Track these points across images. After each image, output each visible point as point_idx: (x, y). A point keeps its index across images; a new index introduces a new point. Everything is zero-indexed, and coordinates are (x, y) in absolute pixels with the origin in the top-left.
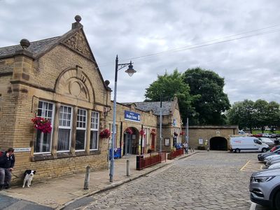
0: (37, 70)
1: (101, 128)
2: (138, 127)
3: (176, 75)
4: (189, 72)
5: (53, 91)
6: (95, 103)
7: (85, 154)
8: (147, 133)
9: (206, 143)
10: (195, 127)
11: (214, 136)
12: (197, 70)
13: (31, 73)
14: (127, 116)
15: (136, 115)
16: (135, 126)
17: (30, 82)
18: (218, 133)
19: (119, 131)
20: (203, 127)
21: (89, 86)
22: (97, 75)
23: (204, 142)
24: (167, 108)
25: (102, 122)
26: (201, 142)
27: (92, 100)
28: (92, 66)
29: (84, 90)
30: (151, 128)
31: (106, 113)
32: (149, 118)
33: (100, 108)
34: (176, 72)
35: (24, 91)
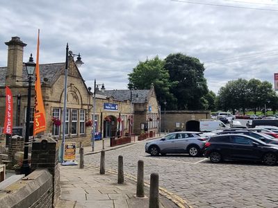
0: (52, 92)
1: (86, 120)
2: (116, 115)
3: (156, 62)
4: (170, 58)
5: (60, 102)
6: (82, 105)
7: (77, 137)
8: (125, 119)
9: (182, 127)
10: (173, 111)
11: (189, 120)
12: (178, 55)
13: (49, 95)
14: (107, 107)
15: (114, 105)
16: (113, 114)
17: (50, 100)
18: (193, 118)
19: (100, 120)
20: (180, 112)
21: (78, 95)
22: (83, 86)
23: (181, 125)
24: (144, 96)
25: (87, 116)
26: (178, 125)
27: (80, 103)
28: (79, 81)
29: (76, 97)
30: (128, 115)
31: (89, 110)
32: (127, 106)
33: (86, 107)
34: (157, 59)
35: (48, 105)
